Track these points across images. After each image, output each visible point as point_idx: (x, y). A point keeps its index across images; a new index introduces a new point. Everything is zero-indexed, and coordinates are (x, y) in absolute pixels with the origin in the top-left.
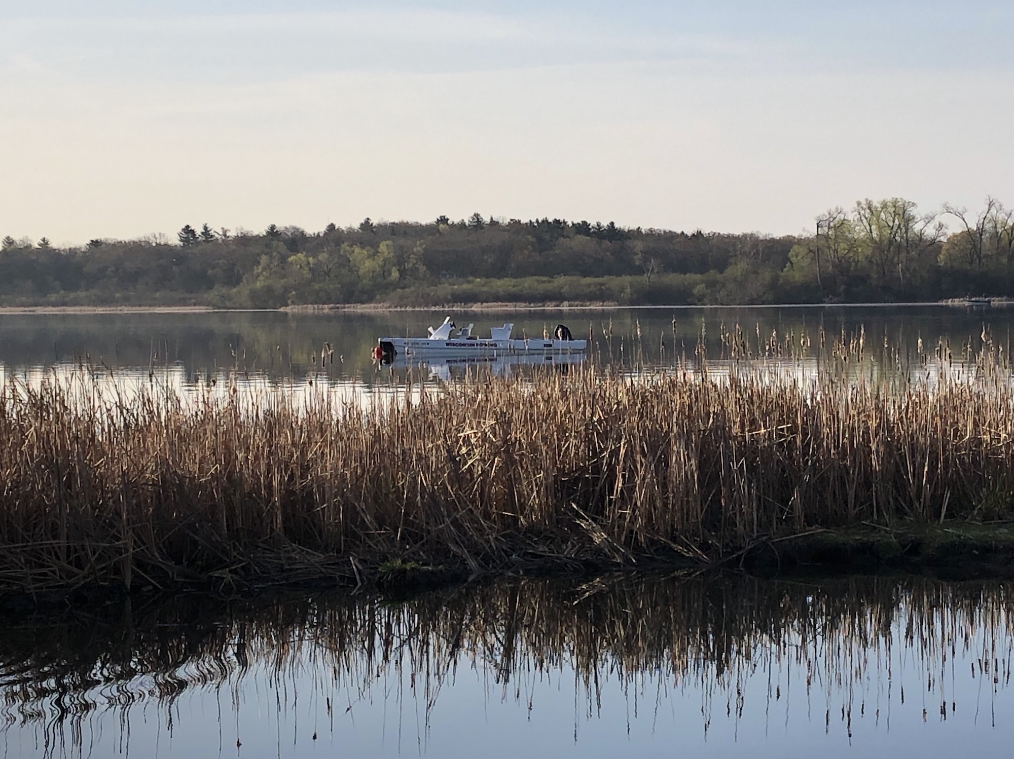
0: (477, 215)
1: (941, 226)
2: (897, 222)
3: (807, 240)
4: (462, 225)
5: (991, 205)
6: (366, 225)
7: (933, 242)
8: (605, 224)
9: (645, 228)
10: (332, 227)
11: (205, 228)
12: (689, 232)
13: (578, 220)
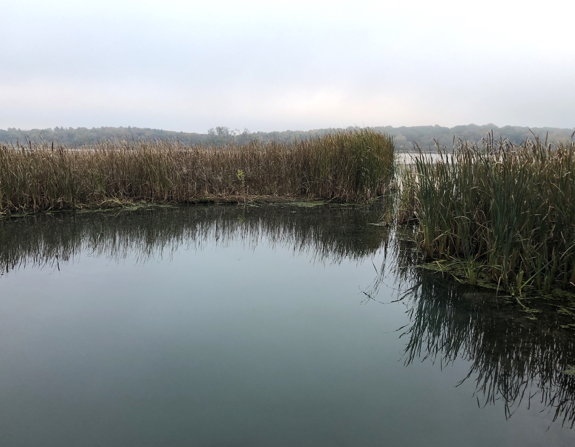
0: (129, 126)
1: (235, 133)
2: (225, 132)
3: (206, 135)
4: (126, 128)
5: (245, 129)
6: (102, 128)
7: (233, 136)
9: (169, 131)
10: (94, 128)
11: (62, 127)
12: (179, 132)
13: (153, 129)
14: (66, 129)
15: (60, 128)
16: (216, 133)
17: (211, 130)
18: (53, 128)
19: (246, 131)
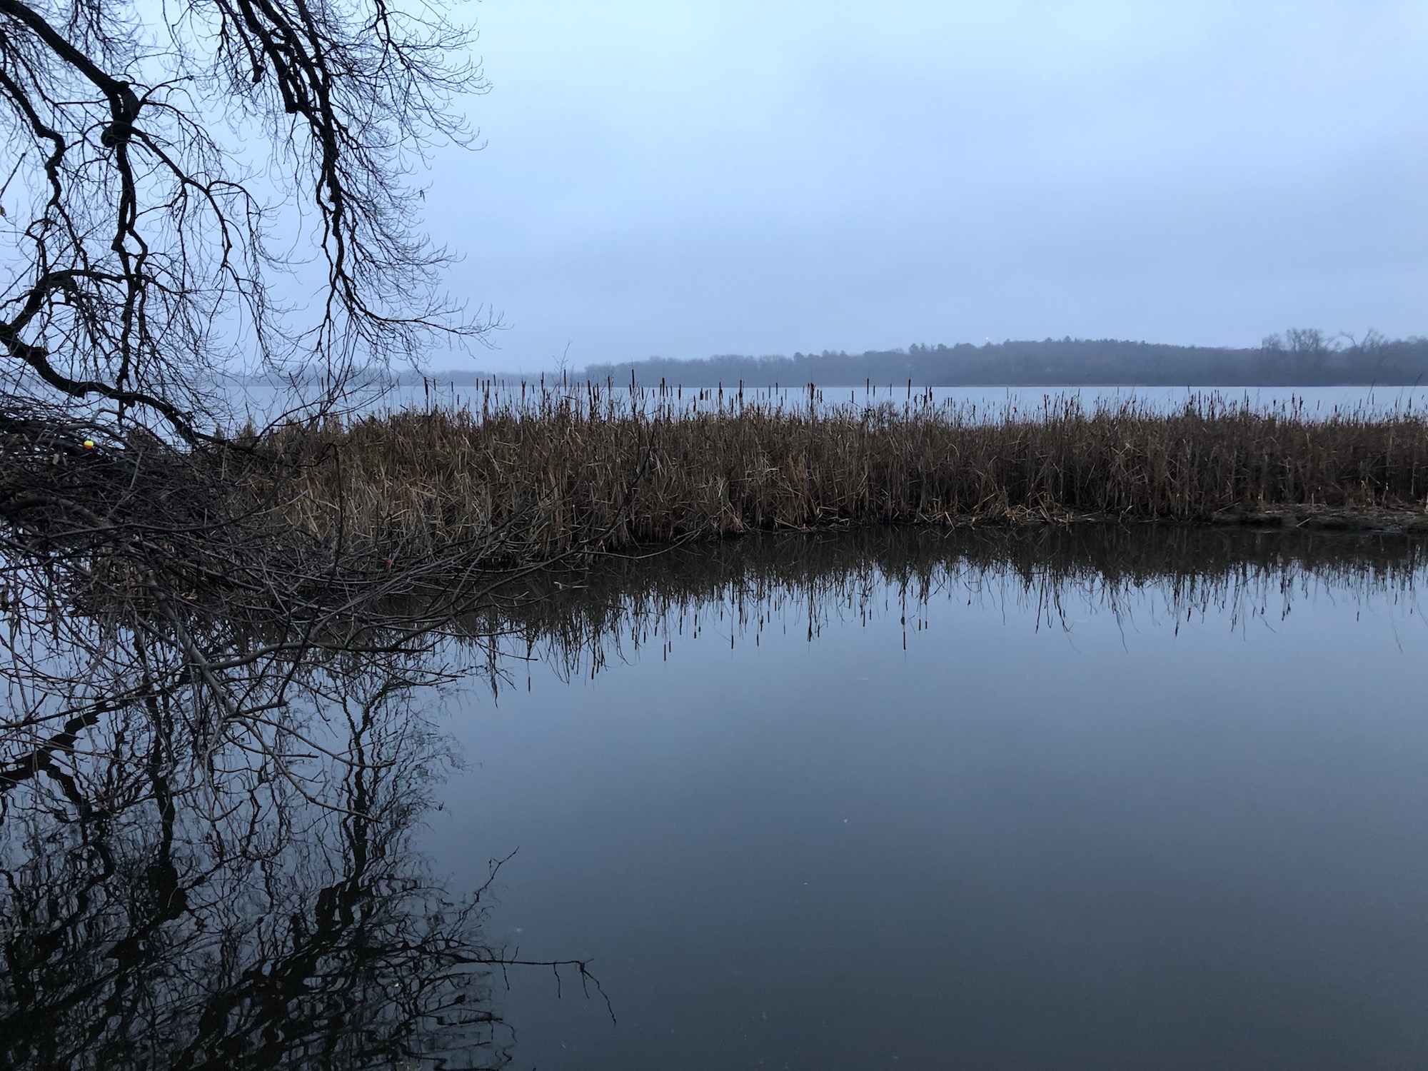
0: (1068, 337)
1: (1338, 344)
2: (1311, 341)
3: (1257, 350)
4: (1059, 342)
5: (1370, 332)
6: (1007, 343)
7: (1333, 352)
8: (1139, 341)
9: (1162, 342)
10: (989, 344)
11: (923, 345)
12: (1187, 345)
13: (1124, 340)
14: (933, 347)
15: (920, 346)
16: (1286, 345)
17: (1271, 339)
18: (906, 350)
19: (1371, 335)
